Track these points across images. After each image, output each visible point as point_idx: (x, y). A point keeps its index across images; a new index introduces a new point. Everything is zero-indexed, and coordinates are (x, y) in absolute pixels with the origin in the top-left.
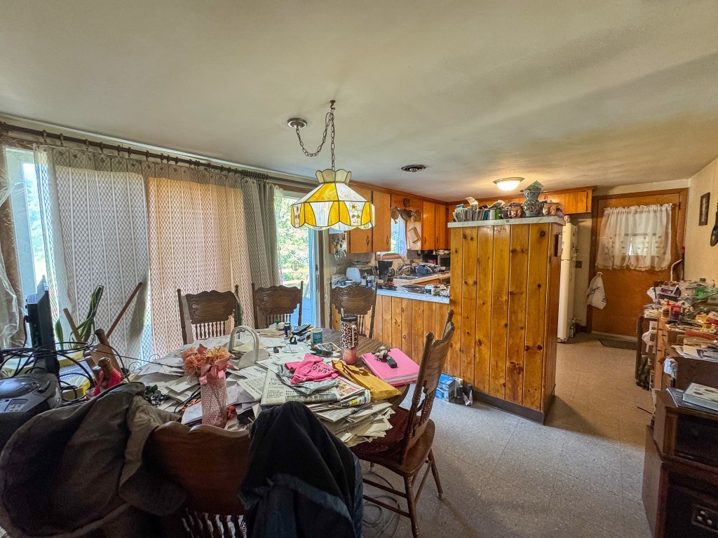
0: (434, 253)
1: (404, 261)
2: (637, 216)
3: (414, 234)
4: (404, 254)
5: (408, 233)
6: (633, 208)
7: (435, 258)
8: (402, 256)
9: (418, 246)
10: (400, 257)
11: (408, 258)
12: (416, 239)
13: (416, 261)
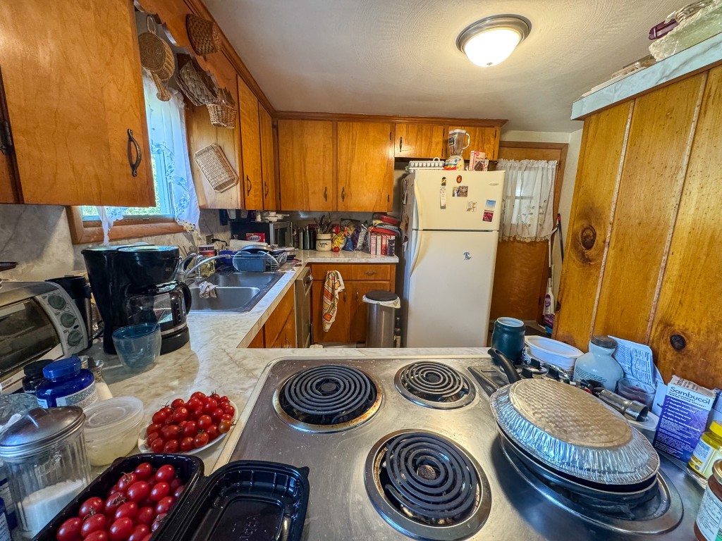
0: (259, 219)
1: (191, 238)
2: (526, 173)
3: (217, 164)
4: (190, 218)
5: (199, 161)
6: (525, 162)
7: (262, 230)
8: (186, 226)
9: (231, 199)
10: (181, 230)
11: (202, 231)
12: (224, 177)
13: (221, 236)
